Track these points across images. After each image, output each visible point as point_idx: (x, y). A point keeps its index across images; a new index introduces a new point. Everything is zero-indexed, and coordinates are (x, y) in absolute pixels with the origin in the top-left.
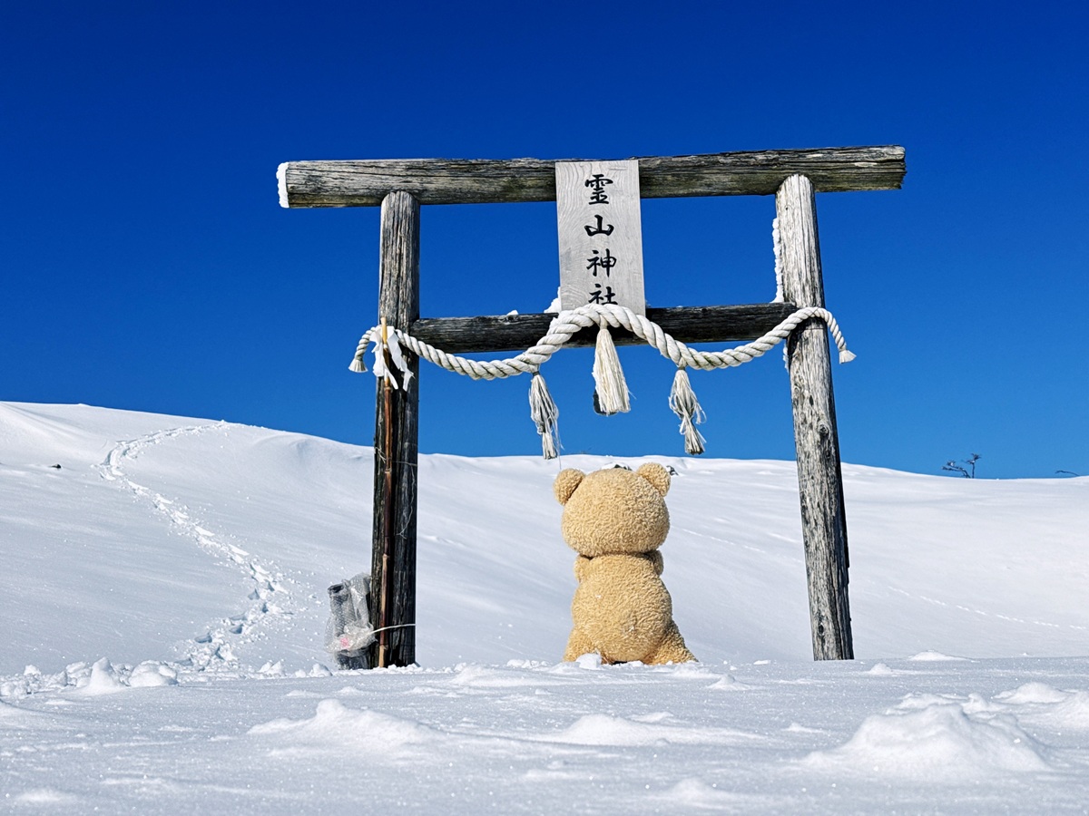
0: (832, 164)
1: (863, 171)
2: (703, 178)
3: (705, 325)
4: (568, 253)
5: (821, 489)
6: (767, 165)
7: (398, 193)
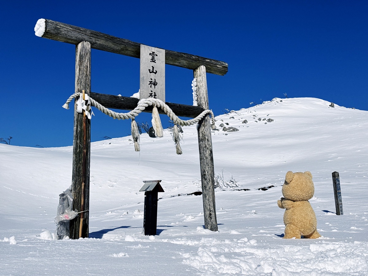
0: (212, 64)
1: (219, 68)
2: (179, 60)
3: (180, 111)
4: (143, 78)
5: (211, 169)
6: (196, 60)
7: (87, 42)
